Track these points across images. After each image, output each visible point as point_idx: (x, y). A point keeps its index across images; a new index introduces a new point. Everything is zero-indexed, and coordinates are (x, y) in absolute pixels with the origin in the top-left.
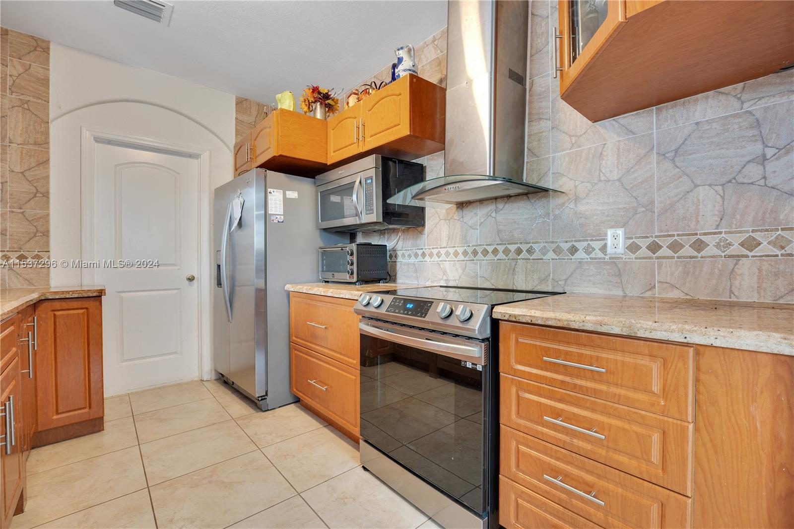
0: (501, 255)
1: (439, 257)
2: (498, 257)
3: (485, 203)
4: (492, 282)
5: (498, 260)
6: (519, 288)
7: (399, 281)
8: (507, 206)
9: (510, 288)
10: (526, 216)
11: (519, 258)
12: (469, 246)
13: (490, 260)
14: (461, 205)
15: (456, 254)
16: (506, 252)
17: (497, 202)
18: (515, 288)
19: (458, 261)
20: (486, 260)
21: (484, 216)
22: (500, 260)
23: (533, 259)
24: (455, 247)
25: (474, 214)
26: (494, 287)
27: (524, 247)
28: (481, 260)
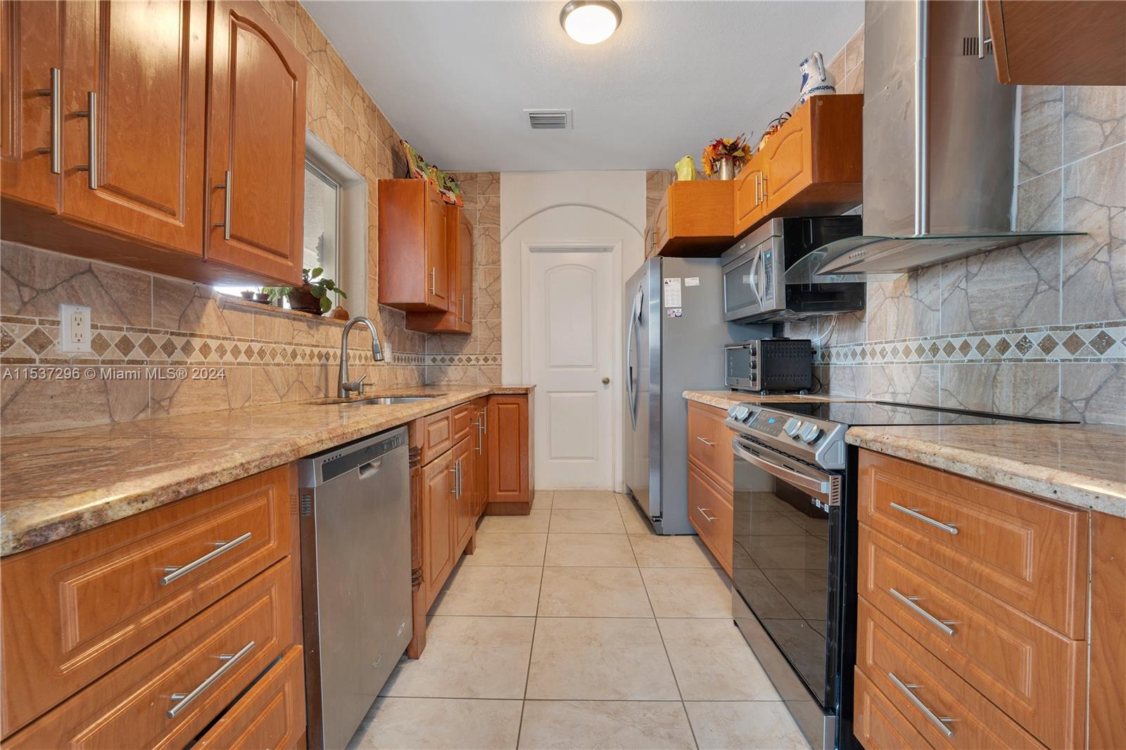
0: (974, 354)
1: (884, 357)
2: (969, 357)
3: (951, 265)
4: (960, 398)
5: (969, 361)
6: (1003, 412)
7: (833, 392)
8: (984, 268)
9: (988, 410)
10: (1018, 284)
11: (1004, 357)
12: (926, 339)
13: (957, 362)
14: (916, 273)
15: (907, 352)
16: (983, 347)
17: (969, 263)
18: (996, 411)
19: (909, 363)
20: (951, 362)
21: (949, 287)
22: (972, 361)
23: (1027, 360)
24: (905, 340)
25: (935, 285)
26: (962, 408)
27: (1013, 339)
28: (943, 362)
